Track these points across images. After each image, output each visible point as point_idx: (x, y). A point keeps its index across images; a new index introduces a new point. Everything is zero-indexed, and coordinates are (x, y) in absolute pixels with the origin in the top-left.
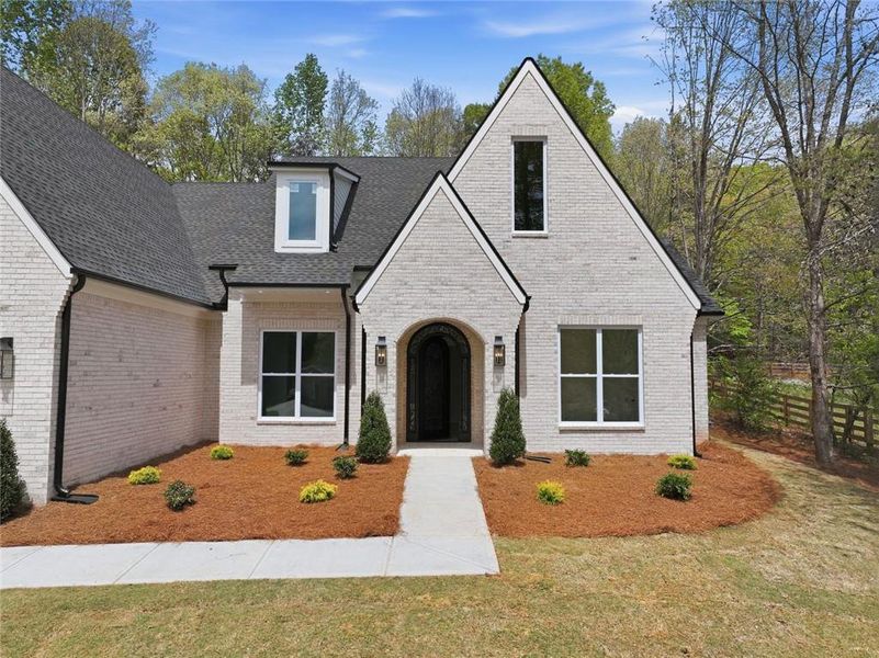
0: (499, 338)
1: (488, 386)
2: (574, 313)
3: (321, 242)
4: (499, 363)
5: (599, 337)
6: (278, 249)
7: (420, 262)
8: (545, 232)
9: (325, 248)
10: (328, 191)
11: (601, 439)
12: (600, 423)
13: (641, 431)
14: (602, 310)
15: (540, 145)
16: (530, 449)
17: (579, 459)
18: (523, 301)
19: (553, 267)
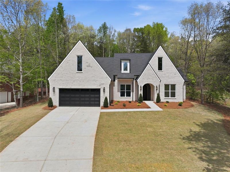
0: (157, 86)
1: (155, 93)
2: (166, 82)
3: (128, 71)
4: (157, 89)
5: (170, 86)
6: (122, 72)
7: (146, 76)
8: (162, 71)
9: (129, 72)
10: (129, 64)
11: (170, 100)
12: (170, 98)
13: (176, 99)
14: (170, 82)
15: (162, 58)
16: (161, 101)
17: (168, 102)
18: (160, 81)
19: (164, 76)
